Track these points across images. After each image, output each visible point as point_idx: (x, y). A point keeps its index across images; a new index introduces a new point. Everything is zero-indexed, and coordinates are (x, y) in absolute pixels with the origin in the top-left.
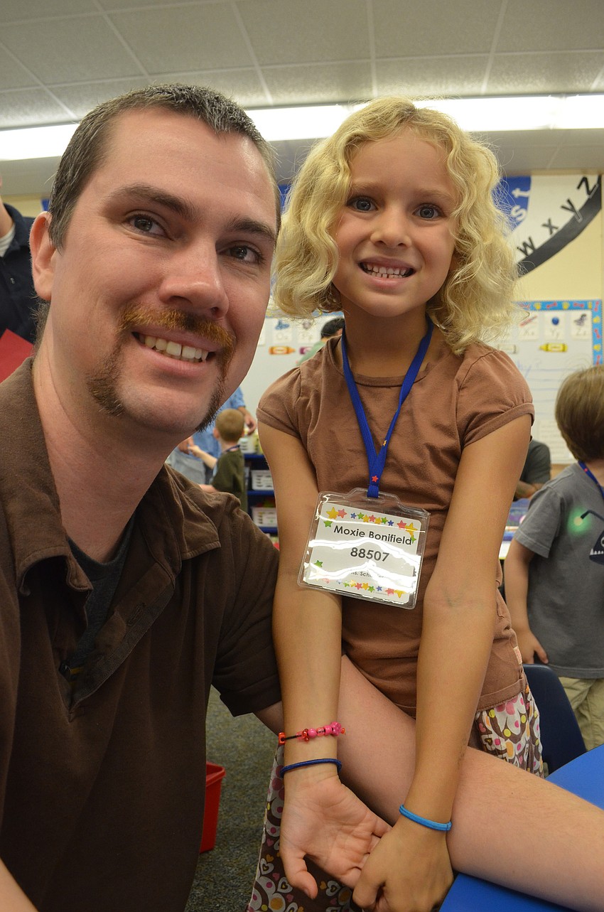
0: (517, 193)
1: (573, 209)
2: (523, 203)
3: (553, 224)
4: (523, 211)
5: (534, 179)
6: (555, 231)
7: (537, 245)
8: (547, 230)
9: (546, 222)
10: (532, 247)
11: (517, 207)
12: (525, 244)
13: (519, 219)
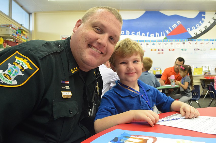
0: (203, 15)
1: (214, 19)
2: (204, 17)
3: (210, 22)
4: (204, 19)
5: (206, 12)
6: (211, 24)
7: (208, 27)
8: (209, 23)
9: (209, 22)
10: (207, 27)
11: (203, 18)
12: (205, 26)
13: (203, 21)
